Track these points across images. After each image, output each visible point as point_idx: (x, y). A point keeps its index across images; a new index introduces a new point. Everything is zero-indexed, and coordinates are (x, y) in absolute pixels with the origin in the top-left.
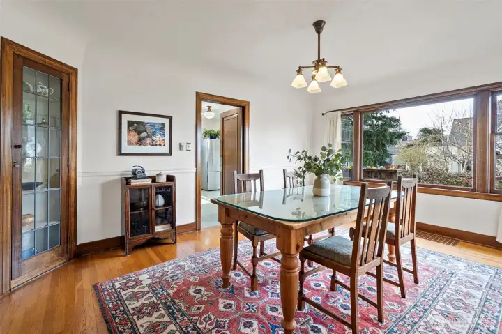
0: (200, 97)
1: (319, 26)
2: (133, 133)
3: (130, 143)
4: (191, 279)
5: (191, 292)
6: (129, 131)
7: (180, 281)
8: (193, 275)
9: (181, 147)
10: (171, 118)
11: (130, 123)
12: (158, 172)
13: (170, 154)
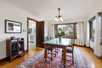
0: (28, 19)
1: (59, 9)
2: (10, 27)
3: (9, 29)
4: (37, 63)
5: (39, 65)
6: (9, 26)
7: (34, 64)
8: (36, 62)
9: (24, 31)
10: (21, 23)
11: (9, 24)
12: (19, 37)
13: (21, 33)
